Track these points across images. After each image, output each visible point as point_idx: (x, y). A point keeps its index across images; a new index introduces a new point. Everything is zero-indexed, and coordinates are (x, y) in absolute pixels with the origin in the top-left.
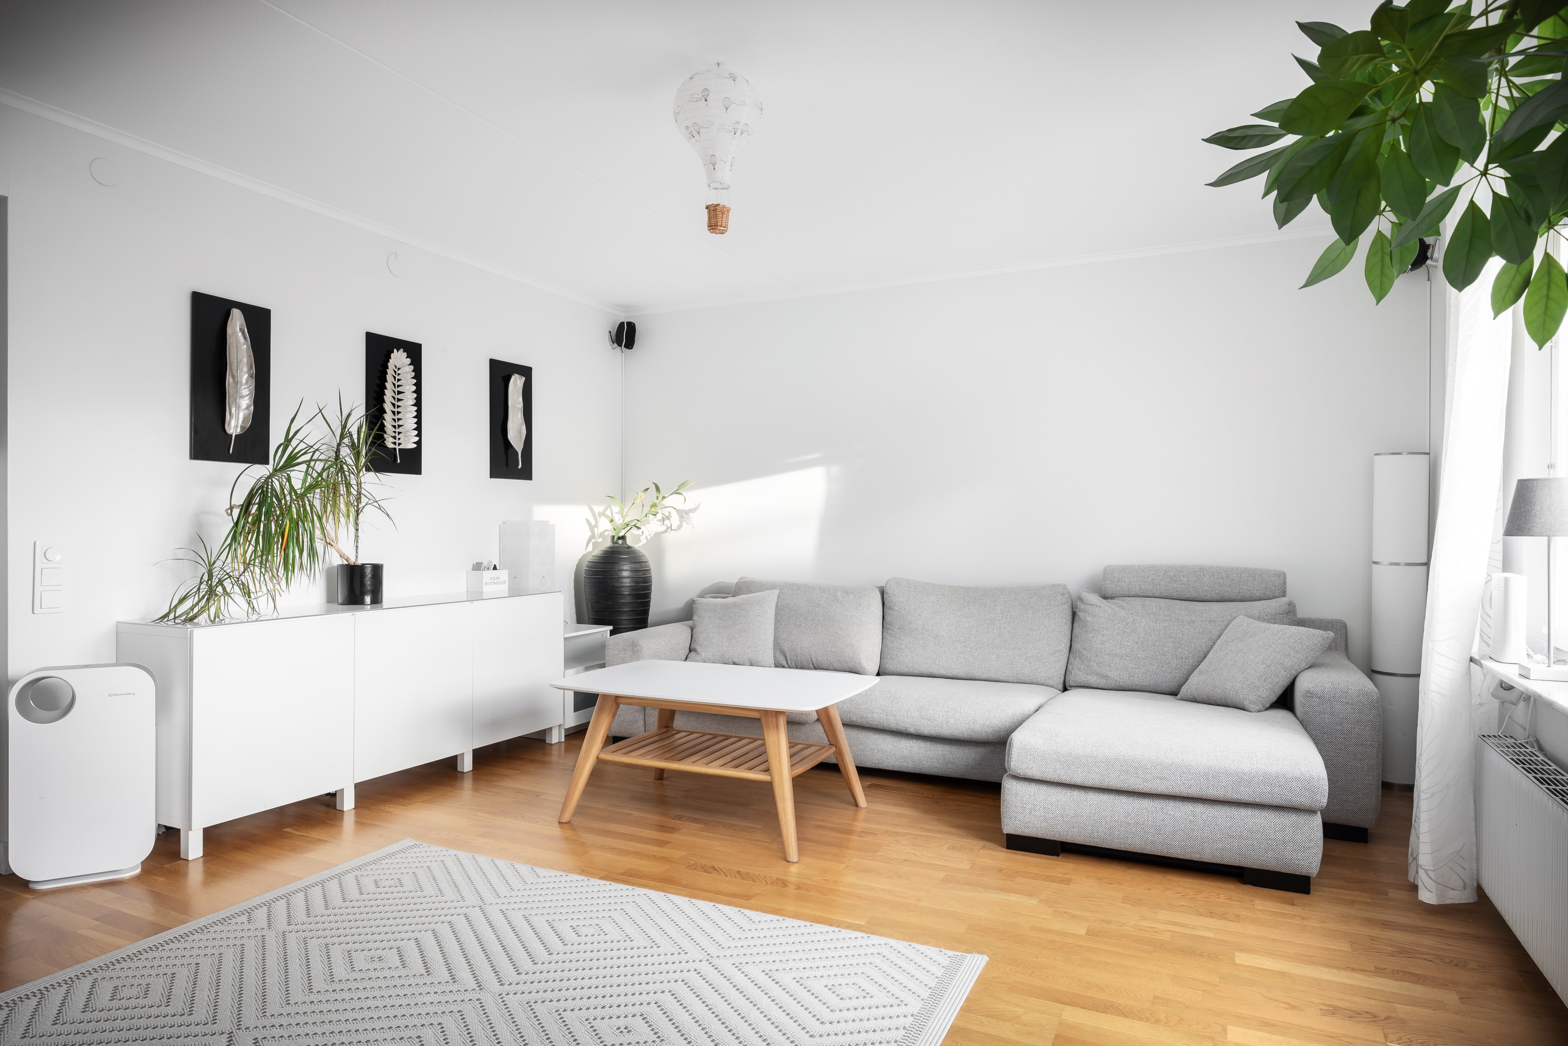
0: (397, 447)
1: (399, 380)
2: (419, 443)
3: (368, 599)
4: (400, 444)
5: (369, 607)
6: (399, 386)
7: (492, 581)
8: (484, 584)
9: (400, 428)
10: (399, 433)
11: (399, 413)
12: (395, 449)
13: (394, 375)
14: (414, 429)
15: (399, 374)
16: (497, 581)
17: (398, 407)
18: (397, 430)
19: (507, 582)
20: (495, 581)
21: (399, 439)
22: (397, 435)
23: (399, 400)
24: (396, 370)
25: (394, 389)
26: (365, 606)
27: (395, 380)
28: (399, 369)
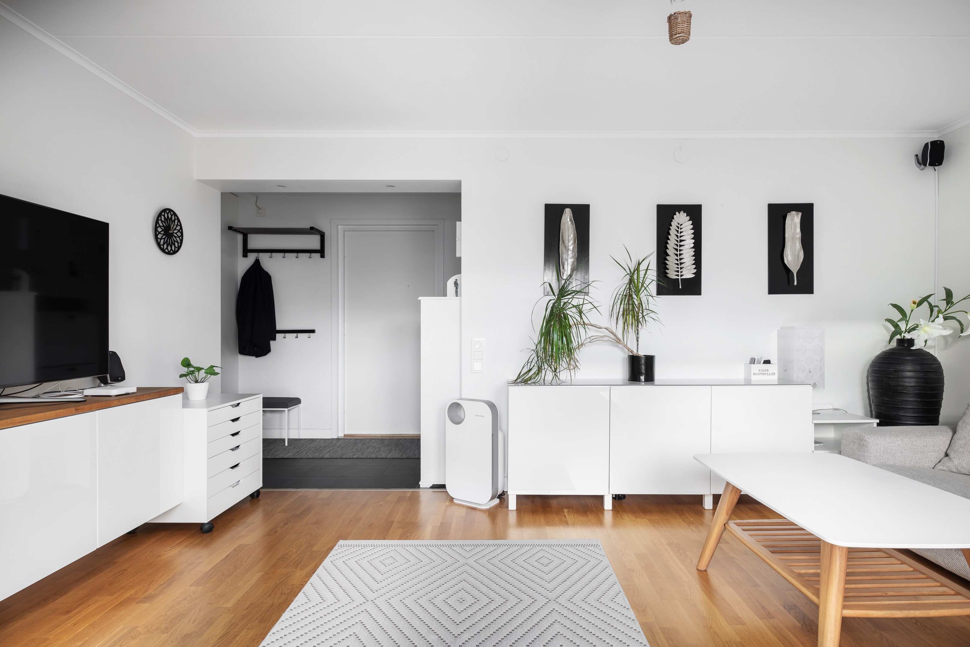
0: (679, 278)
1: (681, 232)
2: (698, 274)
3: (642, 378)
4: (682, 276)
5: (643, 383)
6: (681, 237)
7: (760, 372)
8: (752, 374)
9: (682, 265)
10: (681, 268)
11: (680, 254)
12: (679, 279)
13: (678, 229)
14: (693, 264)
15: (681, 229)
16: (767, 372)
17: (680, 250)
18: (679, 267)
19: (776, 374)
20: (764, 372)
21: (681, 272)
22: (679, 269)
23: (681, 246)
24: (679, 226)
25: (677, 239)
26: (641, 383)
27: (678, 233)
28: (681, 225)
